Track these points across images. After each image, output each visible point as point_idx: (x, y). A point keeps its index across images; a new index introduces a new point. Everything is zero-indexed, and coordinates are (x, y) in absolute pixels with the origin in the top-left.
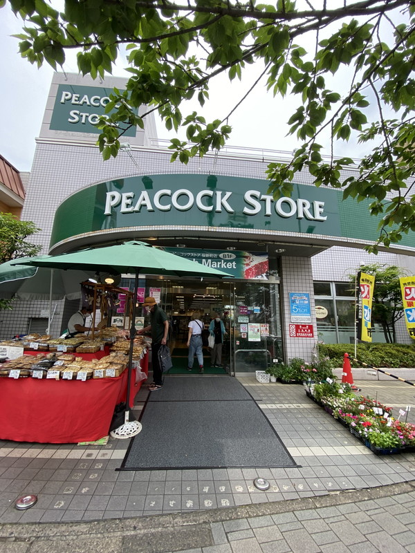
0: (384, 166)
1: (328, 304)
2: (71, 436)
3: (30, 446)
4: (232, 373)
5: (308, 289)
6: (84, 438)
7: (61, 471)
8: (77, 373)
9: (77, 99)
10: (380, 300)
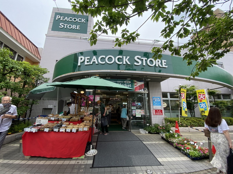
0: (192, 47)
1: (167, 101)
2: (70, 155)
3: (53, 159)
4: (130, 130)
5: (160, 95)
6: (75, 156)
7: (68, 169)
8: (72, 129)
9: (63, 18)
10: (188, 99)
